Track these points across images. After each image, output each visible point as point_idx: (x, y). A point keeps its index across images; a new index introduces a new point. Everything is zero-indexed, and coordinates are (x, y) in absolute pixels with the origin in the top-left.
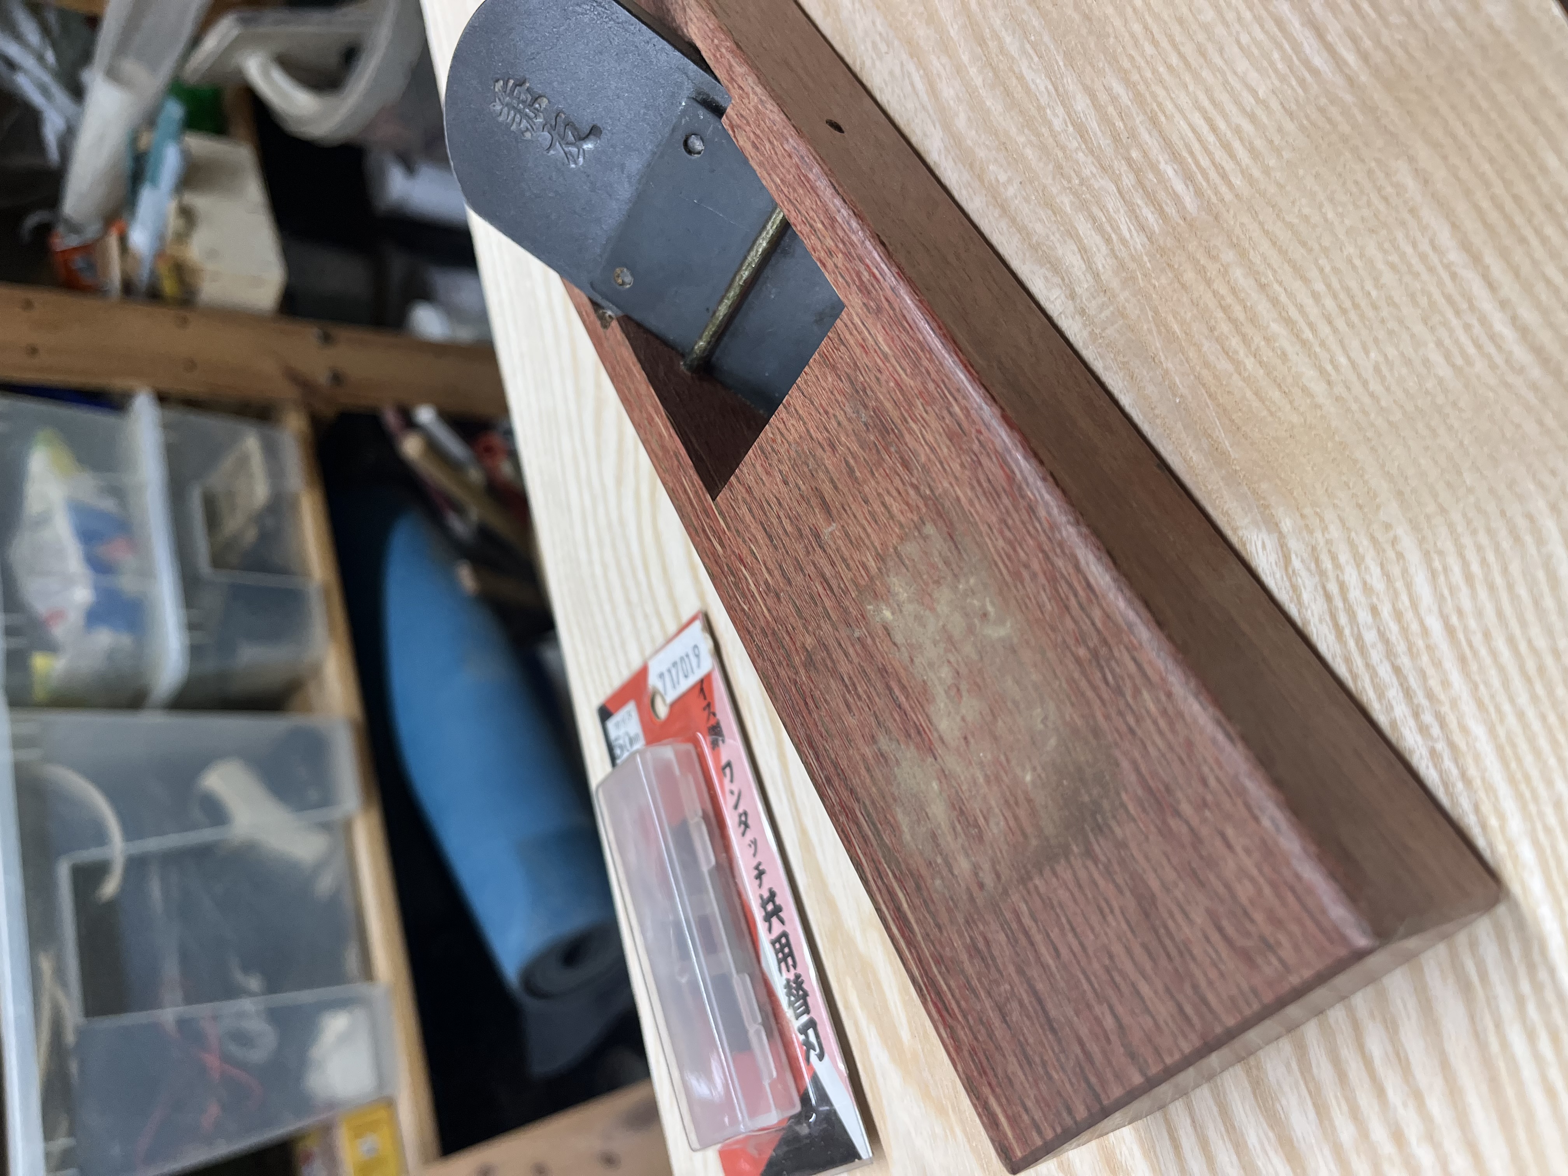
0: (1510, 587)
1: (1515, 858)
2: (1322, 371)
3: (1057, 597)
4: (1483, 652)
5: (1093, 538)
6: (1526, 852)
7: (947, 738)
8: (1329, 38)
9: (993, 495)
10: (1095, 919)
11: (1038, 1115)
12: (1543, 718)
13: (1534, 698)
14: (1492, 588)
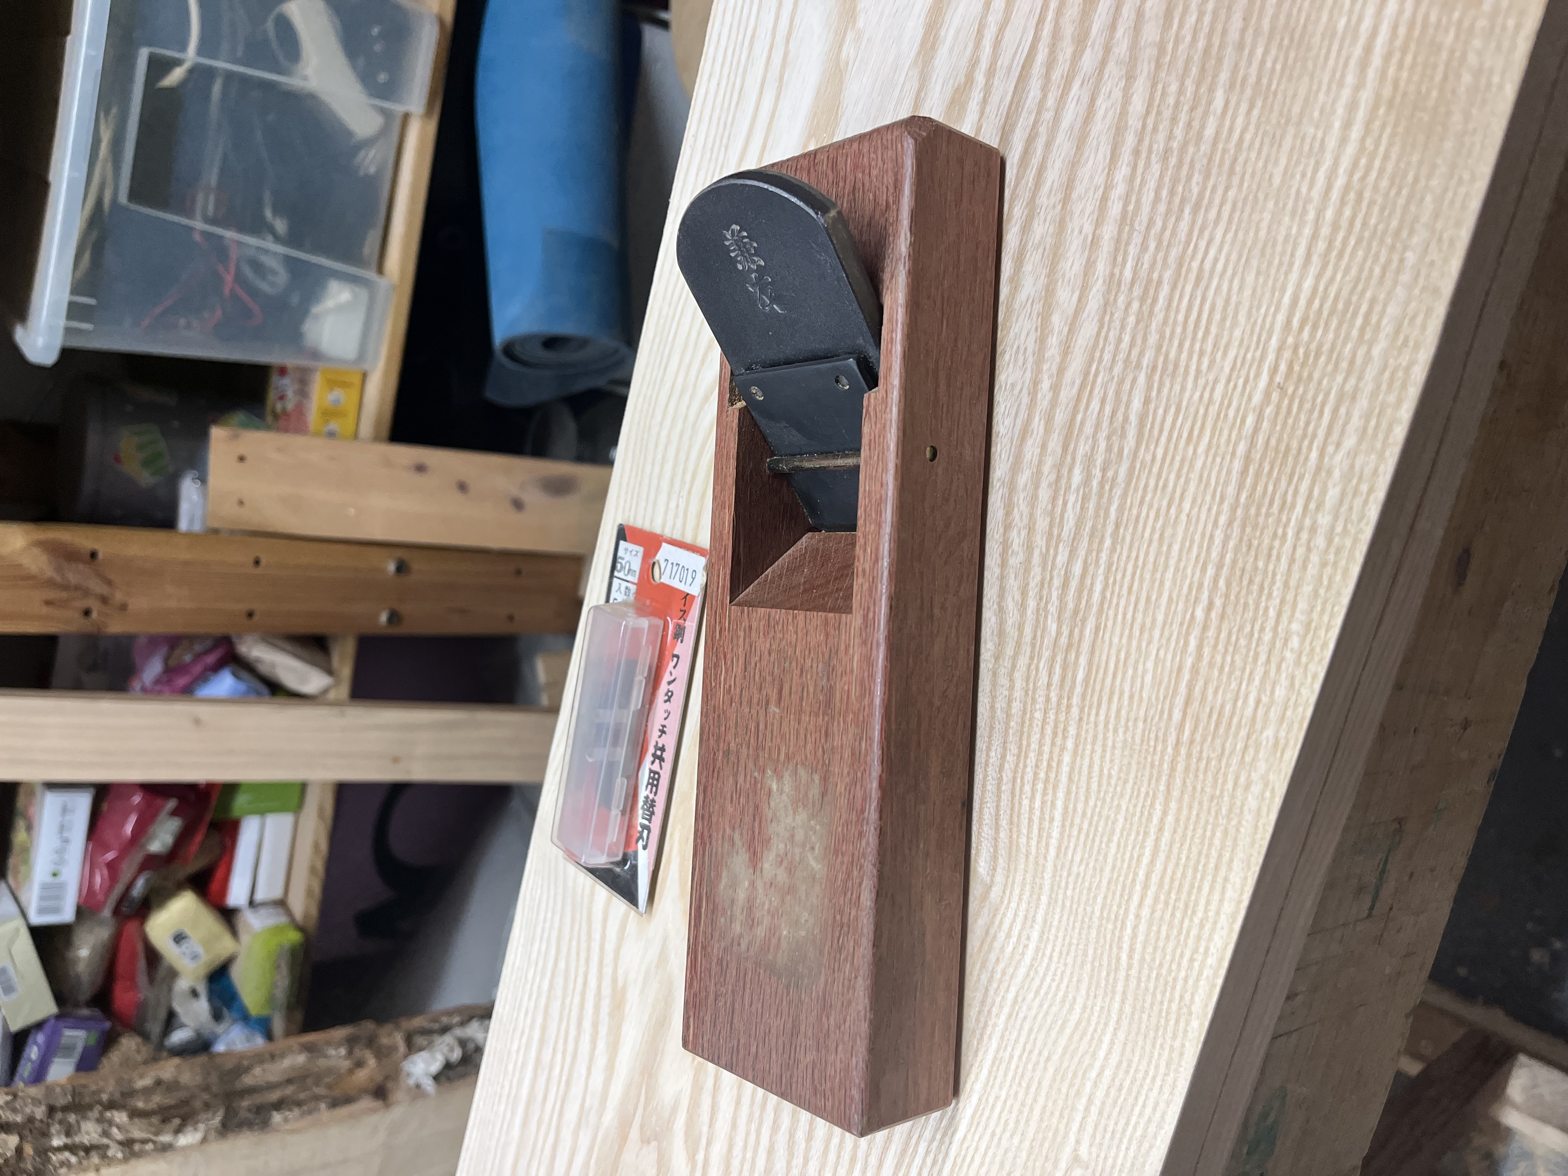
0: (1047, 1013)
1: (970, 1096)
2: (1059, 847)
3: (845, 882)
4: (1019, 1022)
5: (876, 880)
6: (975, 1099)
7: (765, 872)
8: (1188, 711)
9: (851, 806)
10: (773, 1012)
11: (706, 1045)
12: (1017, 1067)
13: (1020, 1057)
14: (1041, 1006)
